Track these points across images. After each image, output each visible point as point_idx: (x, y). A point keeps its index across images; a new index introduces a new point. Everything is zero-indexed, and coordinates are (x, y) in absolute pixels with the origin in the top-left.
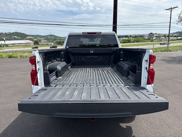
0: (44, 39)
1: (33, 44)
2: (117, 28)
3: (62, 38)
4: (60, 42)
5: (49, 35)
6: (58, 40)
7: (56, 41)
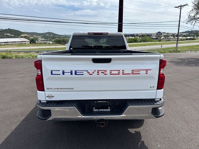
0: (42, 37)
1: (29, 43)
2: (123, 27)
3: (62, 36)
4: (59, 41)
5: (47, 33)
6: (57, 39)
7: (55, 39)
